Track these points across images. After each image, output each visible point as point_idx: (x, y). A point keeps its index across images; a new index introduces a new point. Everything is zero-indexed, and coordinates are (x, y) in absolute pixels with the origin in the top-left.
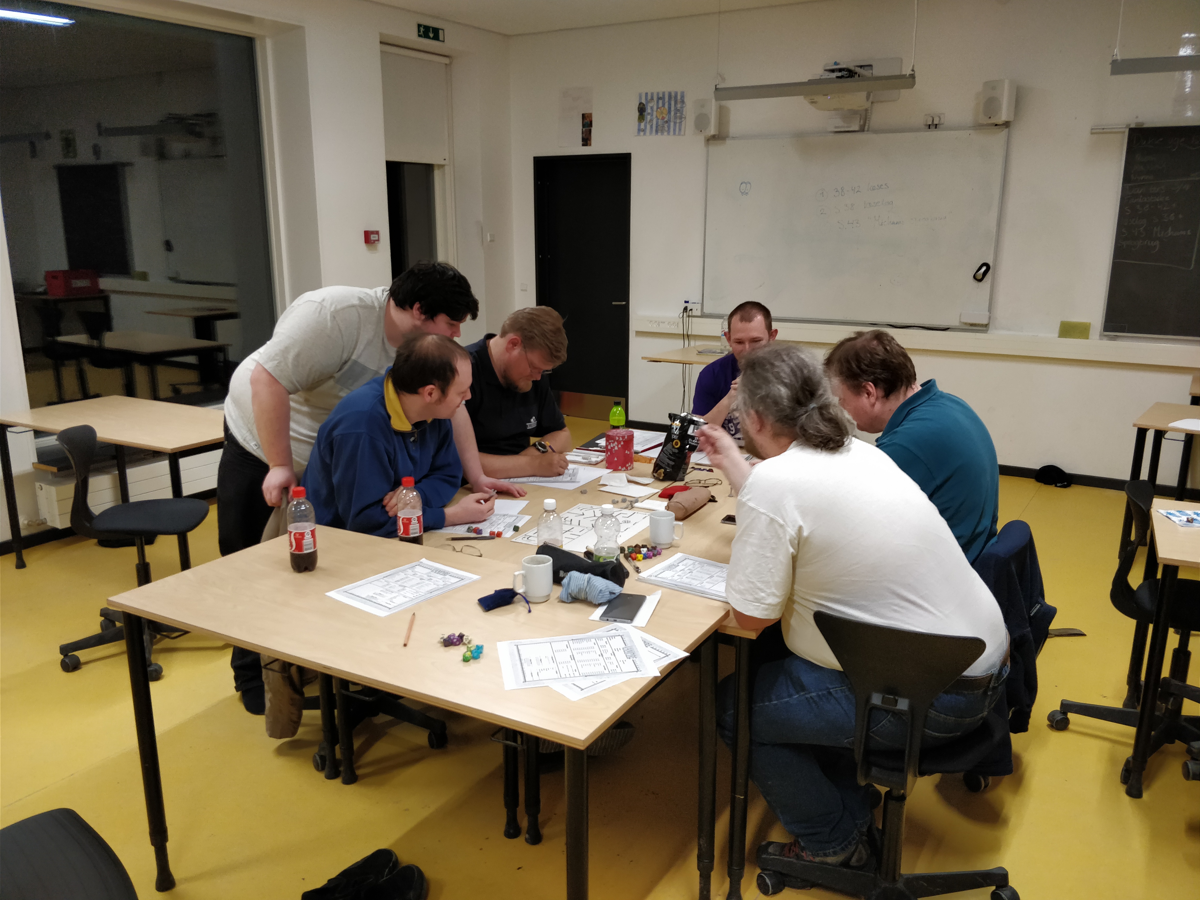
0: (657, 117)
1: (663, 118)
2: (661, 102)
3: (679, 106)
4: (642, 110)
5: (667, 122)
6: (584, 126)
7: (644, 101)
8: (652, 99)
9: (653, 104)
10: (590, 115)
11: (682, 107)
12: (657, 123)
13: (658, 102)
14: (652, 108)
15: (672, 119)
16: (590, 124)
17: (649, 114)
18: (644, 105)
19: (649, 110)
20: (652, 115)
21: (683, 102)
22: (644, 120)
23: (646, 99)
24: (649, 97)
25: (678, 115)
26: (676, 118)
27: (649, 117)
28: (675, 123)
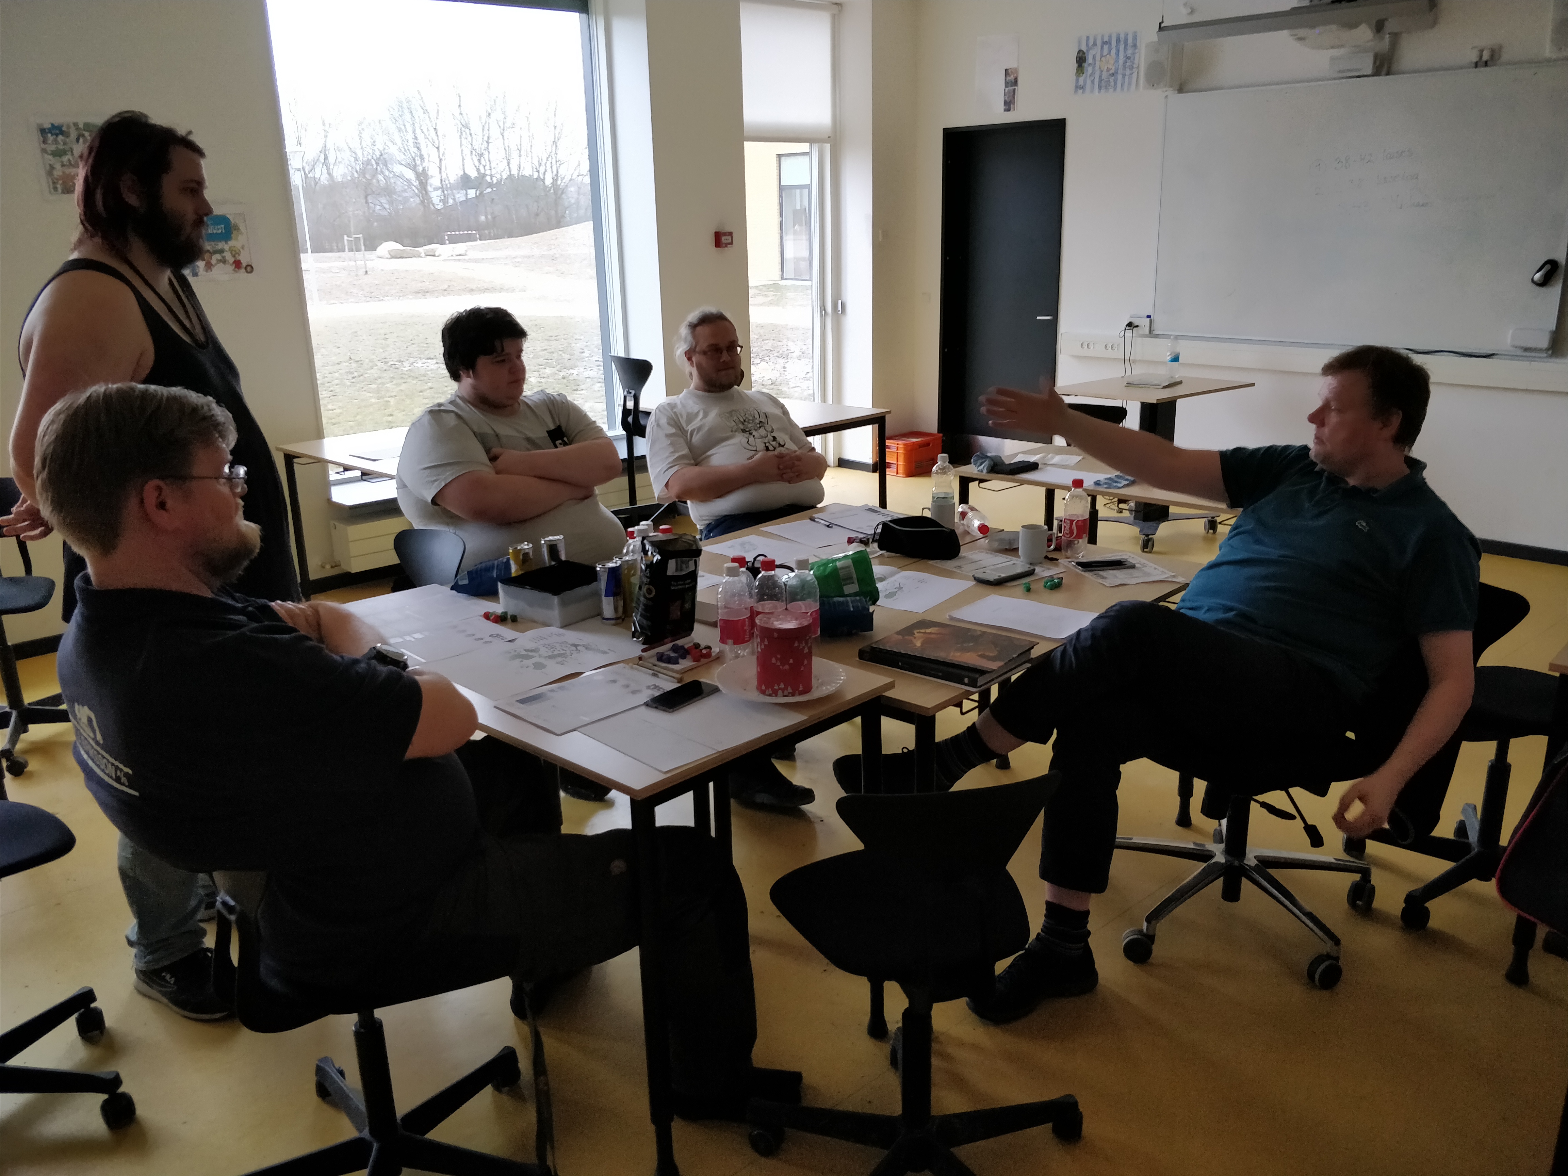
0: (1100, 68)
1: (1108, 70)
2: (1106, 47)
3: (1129, 52)
4: (1081, 60)
5: (1113, 74)
6: (1007, 84)
7: (1084, 49)
8: (1095, 44)
9: (1096, 51)
10: (1016, 70)
11: (1134, 54)
12: (1100, 77)
13: (1102, 48)
14: (1094, 57)
15: (1120, 71)
16: (1015, 82)
17: (1089, 65)
18: (1084, 53)
19: (1090, 60)
20: (1094, 66)
21: (1135, 46)
22: (1083, 73)
23: (1087, 45)
24: (1091, 42)
25: (1128, 64)
26: (1125, 68)
27: (1090, 70)
28: (1124, 75)
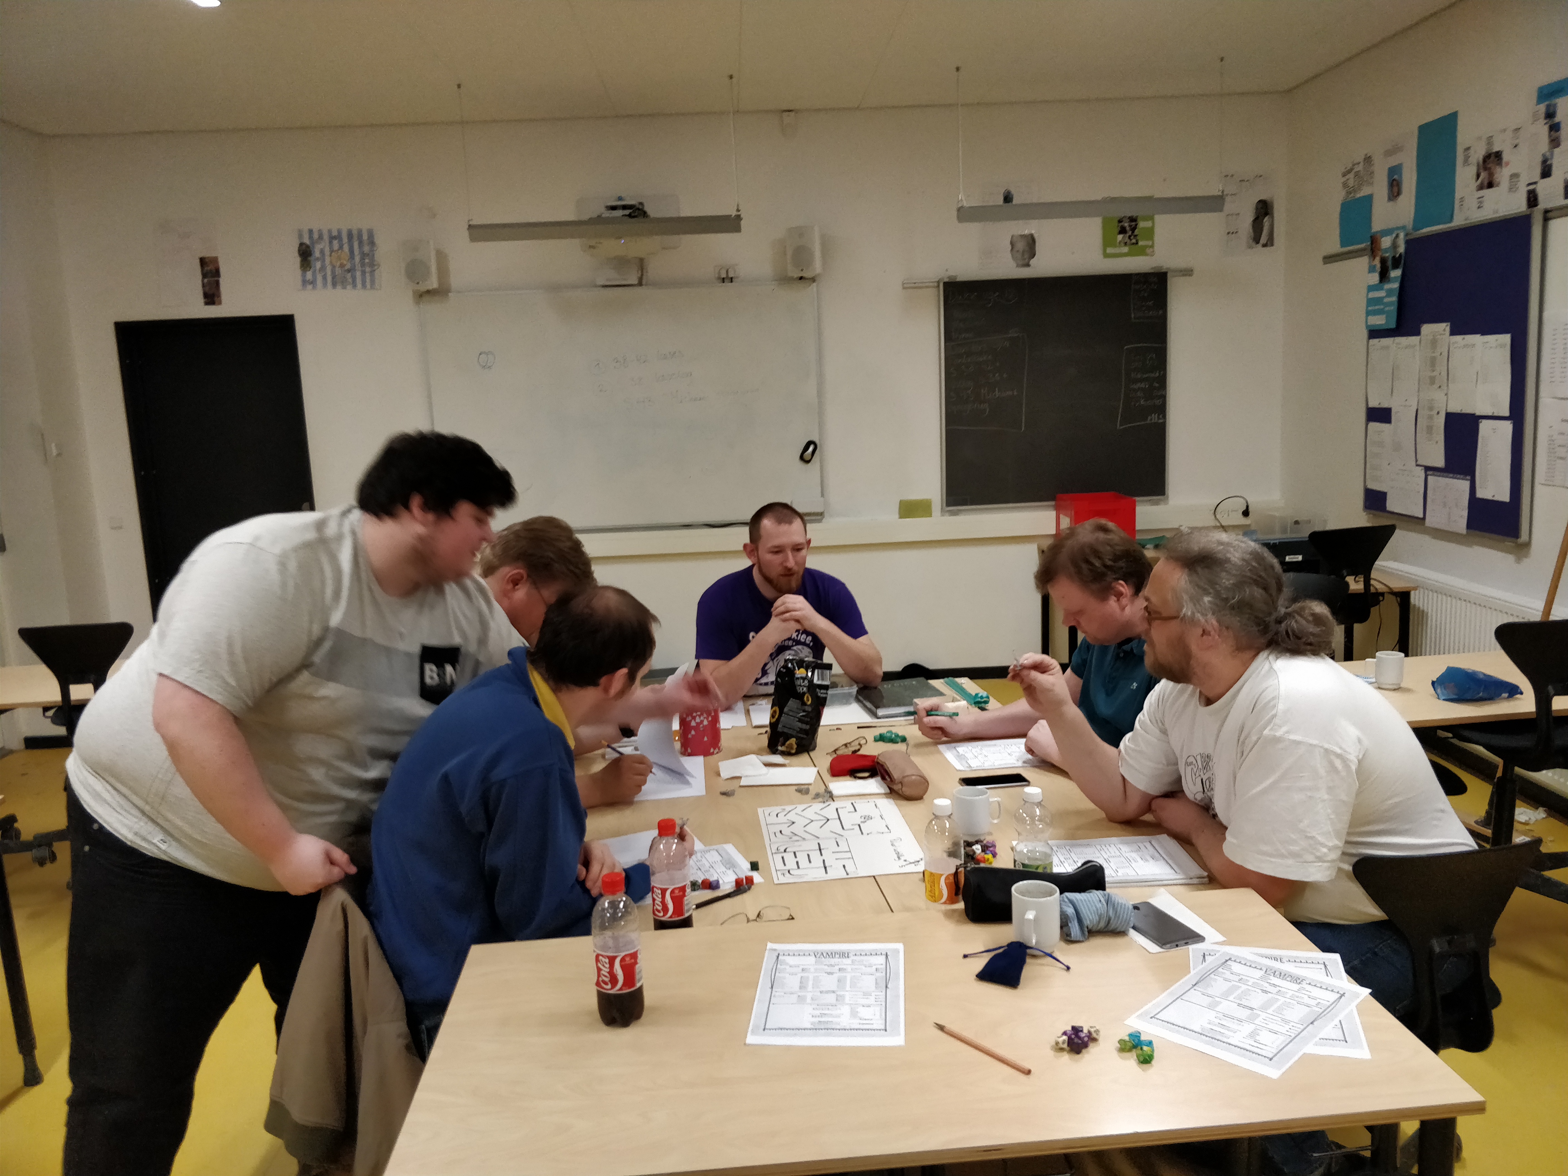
0: (331, 262)
1: (342, 266)
2: (336, 244)
3: (366, 249)
4: (305, 254)
5: (349, 271)
6: (204, 275)
7: (307, 241)
8: (321, 237)
9: (324, 245)
10: (215, 260)
11: (372, 251)
12: (333, 272)
13: (331, 242)
14: (322, 252)
15: (358, 267)
16: (217, 273)
17: (318, 259)
18: (308, 247)
19: (317, 254)
20: (324, 261)
21: (372, 243)
22: (310, 268)
23: (311, 237)
24: (316, 236)
25: (367, 261)
26: (363, 265)
27: (318, 265)
28: (364, 273)
